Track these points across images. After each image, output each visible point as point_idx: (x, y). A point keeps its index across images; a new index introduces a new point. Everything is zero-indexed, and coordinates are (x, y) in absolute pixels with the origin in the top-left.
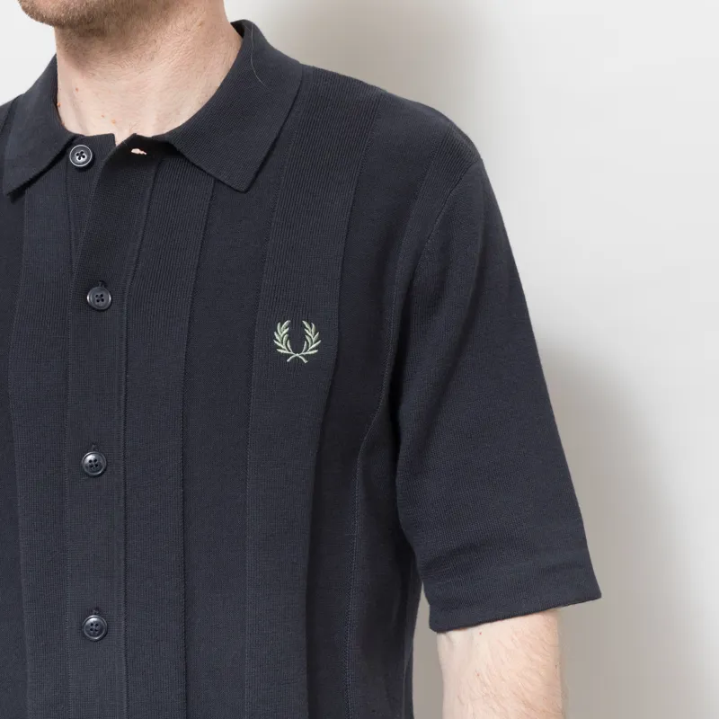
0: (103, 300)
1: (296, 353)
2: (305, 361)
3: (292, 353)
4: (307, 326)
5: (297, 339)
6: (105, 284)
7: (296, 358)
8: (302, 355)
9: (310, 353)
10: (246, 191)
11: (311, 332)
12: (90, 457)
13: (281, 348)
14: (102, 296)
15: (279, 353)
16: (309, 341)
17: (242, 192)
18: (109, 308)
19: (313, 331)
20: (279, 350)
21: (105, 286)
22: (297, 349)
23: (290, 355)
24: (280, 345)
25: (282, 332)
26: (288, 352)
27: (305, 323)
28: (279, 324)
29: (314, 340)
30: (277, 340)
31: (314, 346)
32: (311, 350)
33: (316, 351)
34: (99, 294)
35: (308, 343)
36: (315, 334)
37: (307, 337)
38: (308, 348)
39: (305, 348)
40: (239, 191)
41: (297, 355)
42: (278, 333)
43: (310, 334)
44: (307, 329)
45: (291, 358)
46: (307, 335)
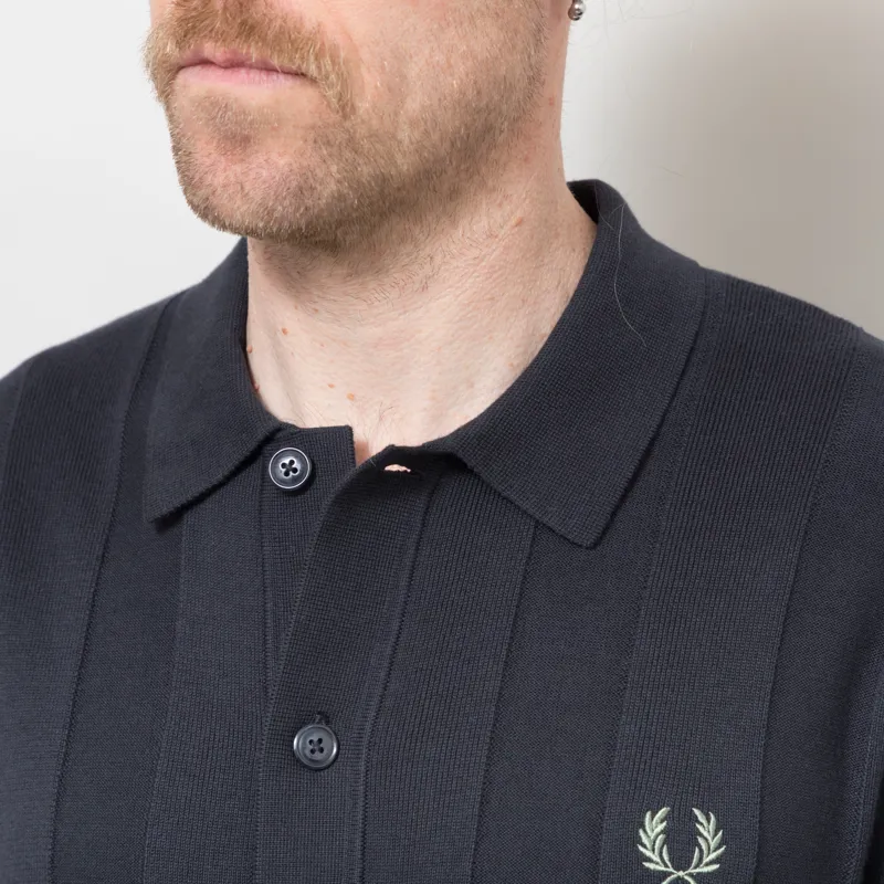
0: (322, 750)
1: (678, 870)
3: (671, 870)
4: (701, 818)
5: (681, 843)
6: (327, 719)
7: (679, 878)
8: (691, 875)
9: (706, 870)
10: (595, 545)
11: (707, 829)
13: (650, 860)
14: (320, 741)
15: (648, 869)
16: (704, 847)
17: (585, 548)
18: (328, 767)
19: (712, 826)
20: (647, 865)
21: (327, 723)
22: (681, 861)
23: (665, 875)
24: (648, 853)
25: (654, 828)
26: (663, 868)
27: (697, 812)
28: (648, 815)
29: (713, 844)
30: (645, 846)
31: (713, 856)
32: (707, 865)
33: (716, 867)
34: (315, 739)
35: (701, 851)
36: (715, 835)
37: (700, 840)
38: (701, 859)
39: (695, 860)
40: (581, 546)
41: (681, 873)
42: (645, 831)
43: (705, 834)
44: (701, 824)
45: (669, 879)
46: (701, 835)
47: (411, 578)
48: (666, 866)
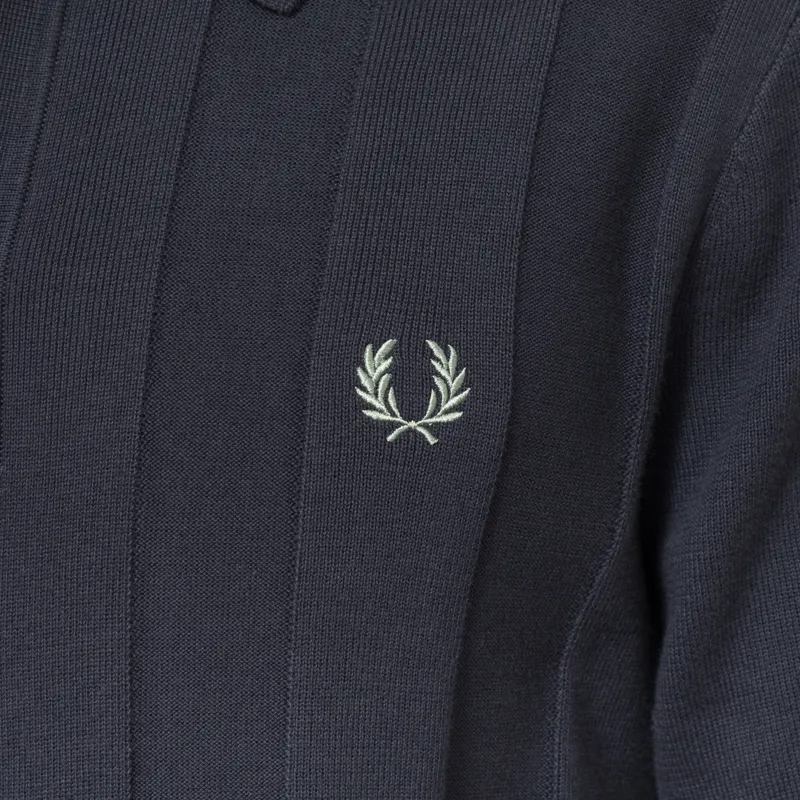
1: (409, 420)
2: (432, 441)
3: (400, 419)
4: (438, 352)
5: (412, 385)
7: (410, 430)
8: (425, 426)
9: (445, 419)
10: (294, 12)
11: (446, 366)
13: (372, 408)
15: (370, 418)
16: (442, 389)
17: (284, 14)
19: (452, 363)
20: (368, 413)
22: (412, 407)
23: (393, 426)
24: (369, 399)
25: (376, 366)
26: (388, 417)
27: (432, 344)
28: (369, 348)
29: (453, 386)
30: (364, 389)
31: (454, 401)
32: (447, 412)
33: (458, 415)
35: (438, 395)
36: (457, 374)
37: (438, 381)
38: (438, 406)
39: (430, 407)
40: (276, 12)
41: (413, 424)
42: (365, 370)
43: (444, 373)
44: (438, 360)
45: (397, 432)
46: (438, 374)
47: (55, 55)
48: (393, 414)
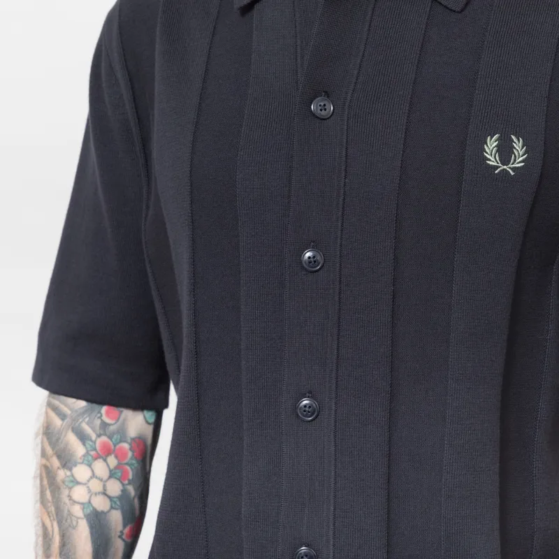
0: (325, 110)
1: (504, 165)
2: (512, 173)
3: (500, 165)
4: (515, 140)
5: (505, 152)
6: (327, 95)
7: (504, 169)
8: (510, 168)
9: (517, 165)
10: (462, 11)
11: (518, 146)
12: (308, 254)
13: (490, 160)
14: (325, 105)
15: (489, 164)
16: (516, 153)
17: (458, 12)
18: (328, 118)
19: (521, 144)
20: (488, 162)
21: (328, 97)
22: (505, 161)
23: (498, 167)
24: (489, 157)
25: (491, 144)
26: (496, 164)
27: (513, 137)
28: (489, 138)
29: (521, 153)
30: (487, 153)
31: (521, 159)
32: (518, 163)
33: (523, 164)
34: (322, 104)
35: (515, 156)
36: (523, 148)
37: (515, 151)
38: (515, 160)
39: (512, 161)
40: (454, 11)
41: (505, 167)
42: (487, 146)
43: (517, 148)
44: (515, 143)
45: (499, 169)
46: (515, 148)
47: (370, 26)
48: (498, 163)
